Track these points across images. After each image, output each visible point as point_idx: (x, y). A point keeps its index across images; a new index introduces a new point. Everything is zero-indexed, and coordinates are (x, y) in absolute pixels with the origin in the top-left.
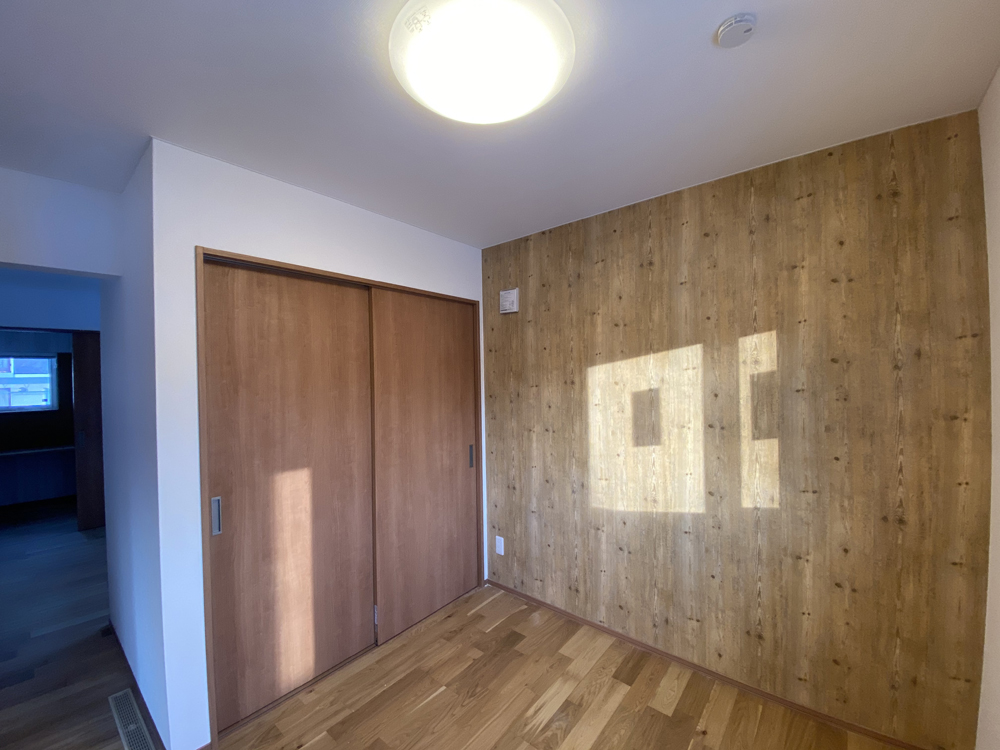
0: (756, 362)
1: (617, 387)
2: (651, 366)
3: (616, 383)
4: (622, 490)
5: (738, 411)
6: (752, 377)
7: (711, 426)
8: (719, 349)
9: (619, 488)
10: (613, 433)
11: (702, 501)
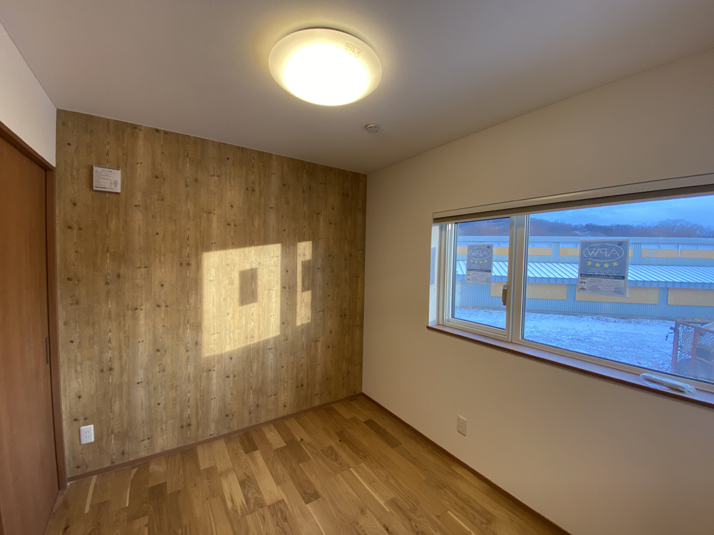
0: (304, 255)
1: (228, 268)
2: (252, 254)
3: (228, 265)
4: (230, 337)
5: (296, 279)
6: (302, 262)
7: (284, 288)
8: (289, 247)
9: (227, 337)
10: (224, 299)
11: (279, 329)
